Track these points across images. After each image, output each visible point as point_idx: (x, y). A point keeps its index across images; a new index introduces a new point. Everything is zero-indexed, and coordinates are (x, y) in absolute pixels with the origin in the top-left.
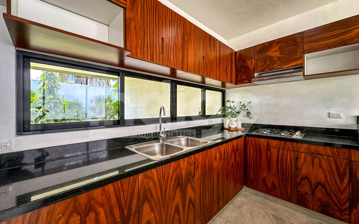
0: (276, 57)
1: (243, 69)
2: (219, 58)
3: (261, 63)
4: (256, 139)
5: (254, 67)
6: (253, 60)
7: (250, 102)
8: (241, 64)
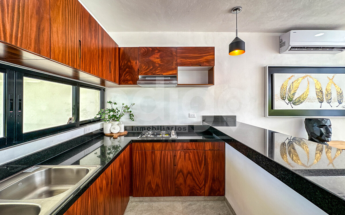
0: (158, 64)
1: (127, 68)
2: (102, 49)
3: (145, 66)
4: (142, 144)
5: (138, 69)
6: (138, 62)
7: (134, 104)
8: (125, 63)
